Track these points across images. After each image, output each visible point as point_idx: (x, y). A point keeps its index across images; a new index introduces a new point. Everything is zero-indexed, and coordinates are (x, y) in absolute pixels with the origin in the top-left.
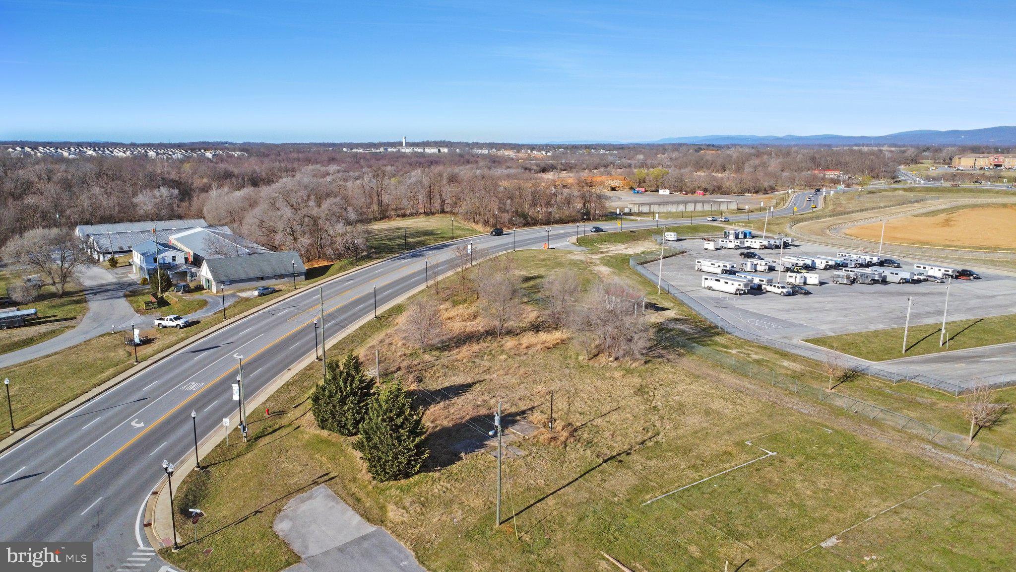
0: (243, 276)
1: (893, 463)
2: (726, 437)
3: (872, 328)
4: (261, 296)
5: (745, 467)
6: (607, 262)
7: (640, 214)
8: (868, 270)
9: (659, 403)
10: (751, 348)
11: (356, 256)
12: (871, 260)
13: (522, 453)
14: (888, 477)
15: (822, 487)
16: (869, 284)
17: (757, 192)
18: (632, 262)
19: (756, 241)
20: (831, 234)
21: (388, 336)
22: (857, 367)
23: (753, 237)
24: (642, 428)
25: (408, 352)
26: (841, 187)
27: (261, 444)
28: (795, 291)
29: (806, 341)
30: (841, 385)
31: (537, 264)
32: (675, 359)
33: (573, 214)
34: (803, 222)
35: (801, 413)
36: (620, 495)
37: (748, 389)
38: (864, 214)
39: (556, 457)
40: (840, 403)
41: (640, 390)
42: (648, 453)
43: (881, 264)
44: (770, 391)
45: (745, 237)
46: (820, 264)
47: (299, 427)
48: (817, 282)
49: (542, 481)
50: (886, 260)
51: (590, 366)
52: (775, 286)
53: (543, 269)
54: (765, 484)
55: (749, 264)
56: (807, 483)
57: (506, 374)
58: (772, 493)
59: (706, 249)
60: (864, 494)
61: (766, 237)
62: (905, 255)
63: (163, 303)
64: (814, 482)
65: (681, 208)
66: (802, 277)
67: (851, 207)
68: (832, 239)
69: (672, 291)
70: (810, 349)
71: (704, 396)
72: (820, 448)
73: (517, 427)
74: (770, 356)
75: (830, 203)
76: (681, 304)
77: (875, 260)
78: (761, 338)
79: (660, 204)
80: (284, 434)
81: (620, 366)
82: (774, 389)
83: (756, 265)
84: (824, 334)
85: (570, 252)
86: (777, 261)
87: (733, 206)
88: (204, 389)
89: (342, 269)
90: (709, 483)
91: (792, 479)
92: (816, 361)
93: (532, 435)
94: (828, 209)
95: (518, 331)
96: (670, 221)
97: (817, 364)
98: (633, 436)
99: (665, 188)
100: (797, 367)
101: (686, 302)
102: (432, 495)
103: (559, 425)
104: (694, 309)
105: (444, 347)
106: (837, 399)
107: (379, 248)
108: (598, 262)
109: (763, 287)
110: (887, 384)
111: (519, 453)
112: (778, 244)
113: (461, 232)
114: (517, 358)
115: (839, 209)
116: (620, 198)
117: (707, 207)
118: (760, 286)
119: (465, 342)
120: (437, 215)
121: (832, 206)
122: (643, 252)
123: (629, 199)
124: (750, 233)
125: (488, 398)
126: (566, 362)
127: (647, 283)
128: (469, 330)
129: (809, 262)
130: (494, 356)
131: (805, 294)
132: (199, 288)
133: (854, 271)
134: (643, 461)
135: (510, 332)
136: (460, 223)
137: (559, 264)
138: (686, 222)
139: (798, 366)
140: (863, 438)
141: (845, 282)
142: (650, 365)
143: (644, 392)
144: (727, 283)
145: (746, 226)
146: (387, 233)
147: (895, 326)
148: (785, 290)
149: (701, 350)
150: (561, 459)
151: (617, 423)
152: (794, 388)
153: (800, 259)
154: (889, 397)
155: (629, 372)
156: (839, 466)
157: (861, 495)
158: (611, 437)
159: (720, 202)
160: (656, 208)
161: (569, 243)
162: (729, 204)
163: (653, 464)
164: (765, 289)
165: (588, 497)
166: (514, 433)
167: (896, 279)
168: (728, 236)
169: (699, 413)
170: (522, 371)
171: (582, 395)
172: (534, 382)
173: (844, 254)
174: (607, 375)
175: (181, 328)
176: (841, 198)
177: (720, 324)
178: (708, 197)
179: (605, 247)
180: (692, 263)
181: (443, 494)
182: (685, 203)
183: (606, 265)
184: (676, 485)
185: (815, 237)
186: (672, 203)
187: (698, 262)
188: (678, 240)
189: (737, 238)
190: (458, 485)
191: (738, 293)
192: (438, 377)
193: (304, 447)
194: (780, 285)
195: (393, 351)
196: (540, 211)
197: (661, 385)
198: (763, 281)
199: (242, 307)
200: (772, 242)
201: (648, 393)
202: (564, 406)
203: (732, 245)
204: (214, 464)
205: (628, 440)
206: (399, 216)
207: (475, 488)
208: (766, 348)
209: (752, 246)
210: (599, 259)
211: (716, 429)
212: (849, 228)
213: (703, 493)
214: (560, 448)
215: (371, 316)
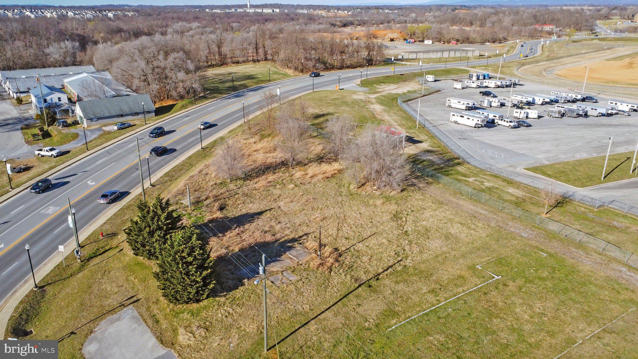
0: (107, 114)
1: (596, 285)
2: (461, 261)
3: (578, 156)
4: (119, 130)
5: (475, 291)
6: (380, 101)
7: (408, 60)
8: (574, 106)
9: (410, 229)
10: (485, 177)
11: (194, 97)
12: (576, 97)
13: (294, 278)
14: (592, 300)
15: (538, 310)
16: (575, 117)
17: (494, 42)
18: (399, 101)
19: (492, 82)
20: (546, 75)
21: (207, 166)
22: (565, 193)
23: (490, 78)
24: (394, 253)
25: (218, 181)
26: (554, 37)
27: (92, 265)
28: (520, 124)
29: (527, 169)
30: (554, 210)
31: (328, 103)
32: (424, 188)
33: (361, 61)
34: (526, 65)
35: (522, 237)
36: (370, 320)
37: (481, 214)
38: (570, 58)
39: (322, 282)
40: (553, 227)
41: (396, 217)
42: (397, 277)
43: (583, 100)
44: (498, 216)
45: (484, 79)
46: (539, 100)
47: (122, 250)
48: (536, 116)
49: (308, 306)
50: (587, 97)
51: (358, 194)
52: (505, 121)
53: (332, 107)
54: (491, 308)
55: (486, 101)
56: (525, 306)
57: (292, 202)
58: (496, 318)
59: (455, 88)
60: (573, 318)
61: (500, 79)
62: (600, 92)
63: (46, 135)
64: (531, 305)
65: (439, 55)
66: (525, 113)
67: (561, 53)
68: (547, 79)
69: (427, 125)
70: (530, 177)
71: (446, 221)
72: (536, 271)
73: (293, 252)
74: (499, 184)
75: (546, 50)
76: (433, 137)
77: (579, 97)
78: (493, 167)
79: (424, 52)
80: (111, 255)
81: (382, 194)
82: (501, 214)
83: (491, 102)
84: (541, 162)
85: (354, 92)
86: (507, 99)
87: (477, 53)
88: (58, 212)
89: (183, 107)
90: (445, 308)
91: (514, 303)
92: (535, 188)
93: (304, 261)
94: (545, 55)
95: (306, 162)
96: (431, 66)
97: (536, 191)
98: (386, 261)
99: (429, 39)
100: (519, 193)
101: (437, 134)
102: (216, 320)
103: (328, 250)
104: (443, 142)
105: (248, 176)
106: (551, 224)
107: (212, 90)
108: (374, 101)
109: (496, 121)
110: (590, 210)
111: (292, 278)
112: (508, 84)
113: (275, 76)
114: (303, 187)
115: (552, 55)
116: (396, 47)
117: (458, 54)
118: (493, 120)
119: (264, 172)
120: (261, 62)
121: (547, 52)
122: (409, 92)
123: (403, 47)
124: (488, 75)
125: (274, 224)
126: (340, 190)
127: (410, 119)
128: (269, 160)
129: (530, 99)
130: (284, 185)
131: (527, 126)
132: (76, 123)
133: (564, 107)
134: (393, 285)
135: (299, 163)
136: (277, 68)
137: (345, 102)
138: (441, 66)
139: (521, 192)
140: (571, 261)
141: (557, 116)
142: (405, 193)
143: (398, 218)
144: (469, 119)
145: (485, 69)
146: (221, 77)
147: (595, 155)
148: (512, 124)
149: (445, 179)
150: (325, 284)
151: (375, 248)
152: (517, 212)
153: (524, 97)
154: (592, 221)
155: (388, 199)
156: (552, 289)
157: (569, 319)
158: (368, 261)
159: (467, 51)
160: (421, 56)
161: (354, 85)
162: (473, 51)
163: (400, 289)
164: (498, 122)
165: (343, 322)
166: (291, 258)
167: (595, 113)
168: (472, 77)
169: (440, 238)
170: (305, 198)
171: (350, 221)
172: (313, 208)
173: (556, 93)
174: (371, 202)
175: (55, 157)
176: (554, 46)
177: (462, 154)
178: (459, 46)
179: (381, 87)
180: (444, 100)
181: (225, 319)
182: (442, 51)
183: (380, 103)
184: (418, 309)
185: (535, 77)
186: (433, 51)
187: (448, 100)
188: (436, 81)
189: (478, 79)
190: (238, 310)
191: (477, 127)
192: (238, 204)
193: (124, 268)
194: (508, 120)
195: (207, 180)
196: (336, 59)
197: (412, 211)
198: (496, 117)
199: (103, 140)
200: (504, 83)
201: (401, 218)
202: (334, 232)
203: (474, 85)
204: (50, 284)
205: (382, 265)
206: (234, 63)
207: (252, 312)
208: (496, 176)
209: (489, 86)
210: (375, 98)
211: (453, 253)
212: (560, 70)
213: (439, 318)
214: (326, 273)
215: (198, 148)
